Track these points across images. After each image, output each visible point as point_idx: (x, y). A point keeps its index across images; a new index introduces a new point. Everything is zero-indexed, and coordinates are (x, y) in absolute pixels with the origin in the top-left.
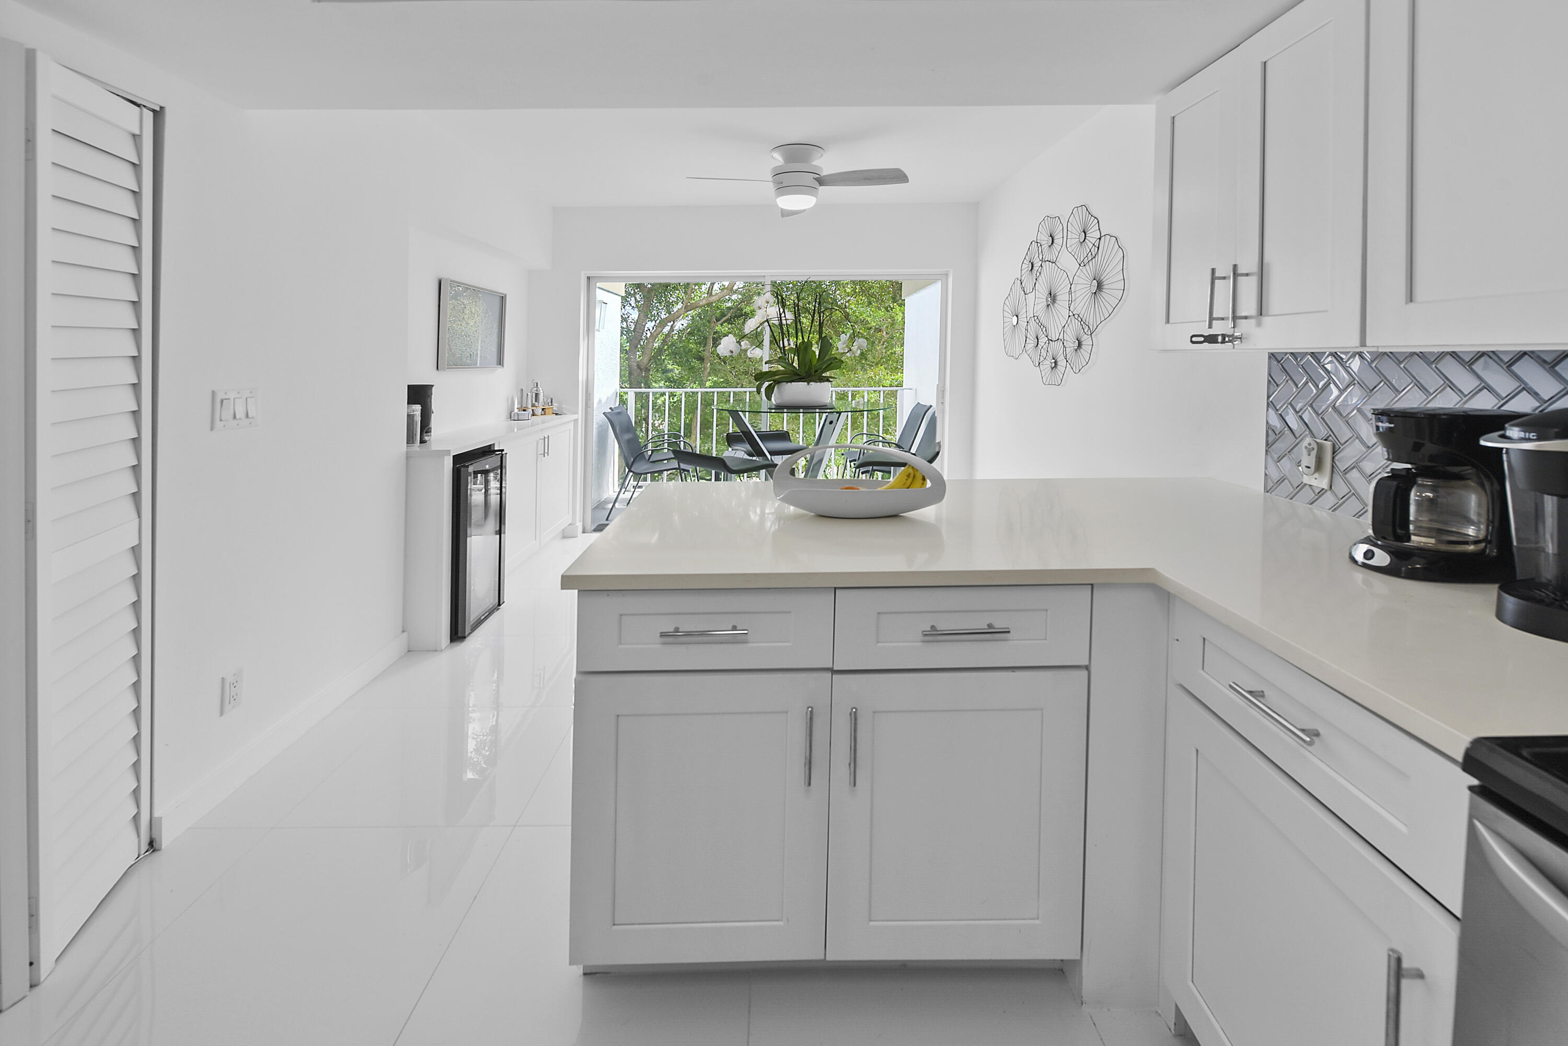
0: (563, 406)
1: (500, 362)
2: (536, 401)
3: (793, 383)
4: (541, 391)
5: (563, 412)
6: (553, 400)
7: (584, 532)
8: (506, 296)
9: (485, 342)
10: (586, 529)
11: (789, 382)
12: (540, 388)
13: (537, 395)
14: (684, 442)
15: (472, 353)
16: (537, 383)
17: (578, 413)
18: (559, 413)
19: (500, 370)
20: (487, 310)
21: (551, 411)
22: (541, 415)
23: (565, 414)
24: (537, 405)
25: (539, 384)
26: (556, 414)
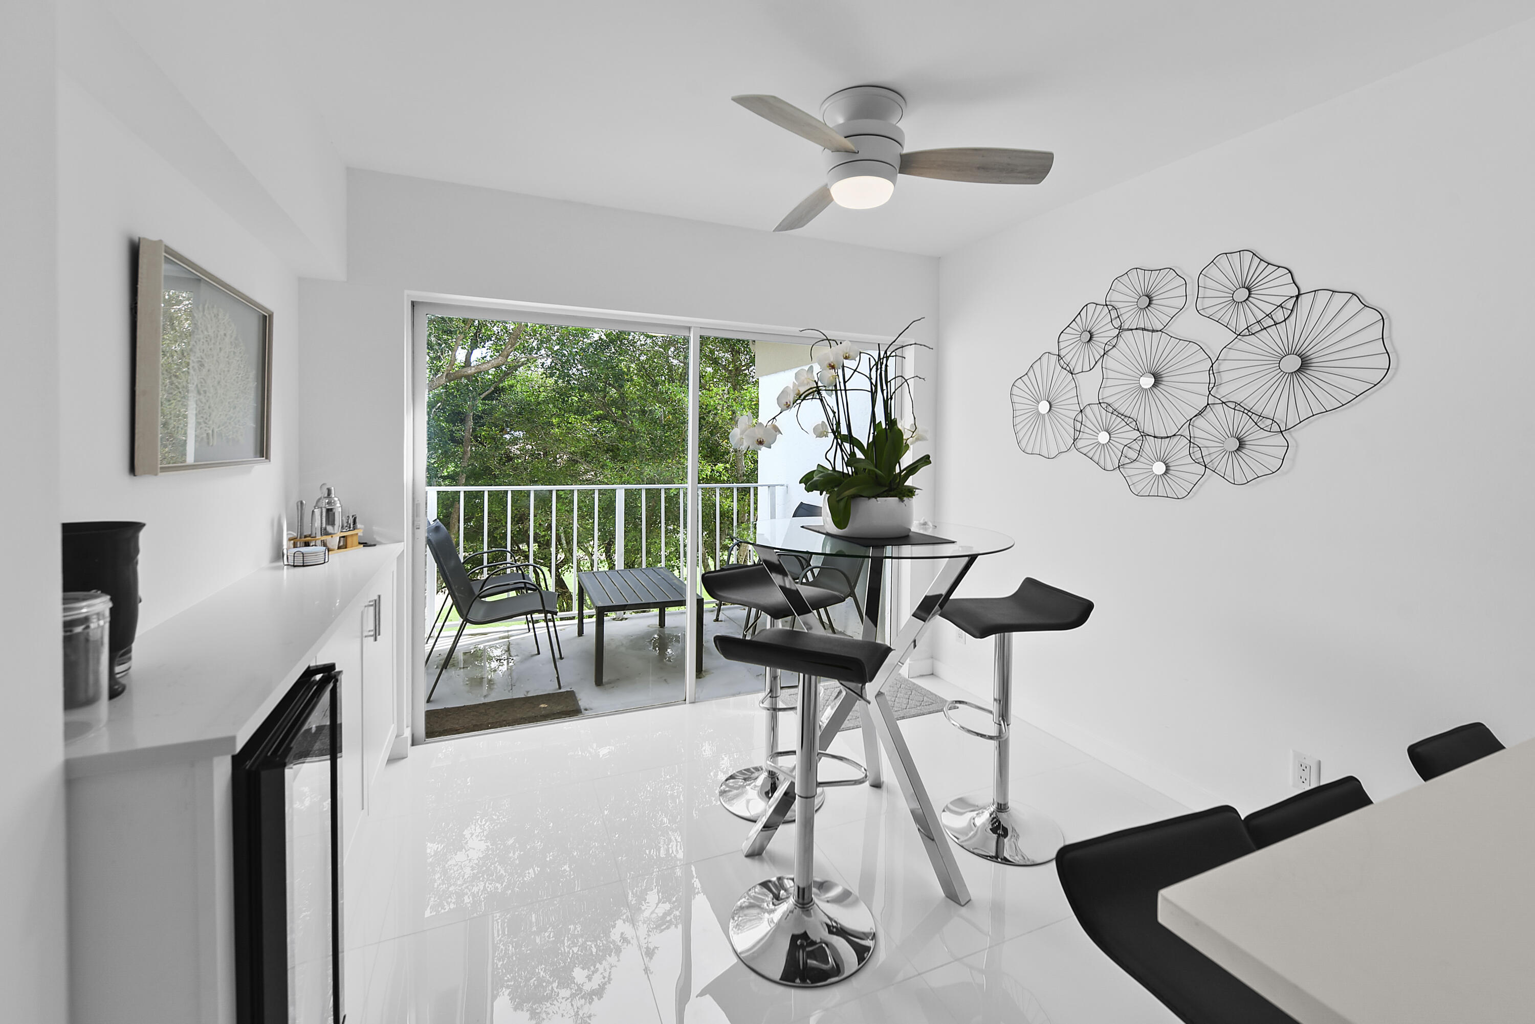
0: (375, 528)
1: (263, 450)
2: (328, 523)
3: (878, 499)
4: (338, 505)
5: (378, 539)
6: (357, 520)
7: (413, 745)
8: (271, 316)
9: (235, 408)
10: (415, 736)
11: (873, 497)
12: (336, 499)
13: (329, 511)
14: (534, 567)
15: (210, 432)
16: (329, 491)
17: (404, 541)
18: (369, 543)
19: (261, 469)
20: (236, 339)
21: (356, 540)
22: (339, 548)
23: (380, 543)
24: (332, 532)
25: (333, 492)
26: (365, 545)
